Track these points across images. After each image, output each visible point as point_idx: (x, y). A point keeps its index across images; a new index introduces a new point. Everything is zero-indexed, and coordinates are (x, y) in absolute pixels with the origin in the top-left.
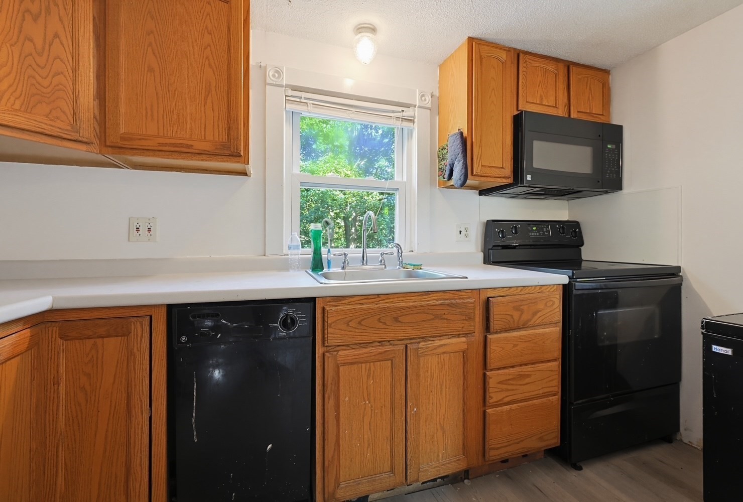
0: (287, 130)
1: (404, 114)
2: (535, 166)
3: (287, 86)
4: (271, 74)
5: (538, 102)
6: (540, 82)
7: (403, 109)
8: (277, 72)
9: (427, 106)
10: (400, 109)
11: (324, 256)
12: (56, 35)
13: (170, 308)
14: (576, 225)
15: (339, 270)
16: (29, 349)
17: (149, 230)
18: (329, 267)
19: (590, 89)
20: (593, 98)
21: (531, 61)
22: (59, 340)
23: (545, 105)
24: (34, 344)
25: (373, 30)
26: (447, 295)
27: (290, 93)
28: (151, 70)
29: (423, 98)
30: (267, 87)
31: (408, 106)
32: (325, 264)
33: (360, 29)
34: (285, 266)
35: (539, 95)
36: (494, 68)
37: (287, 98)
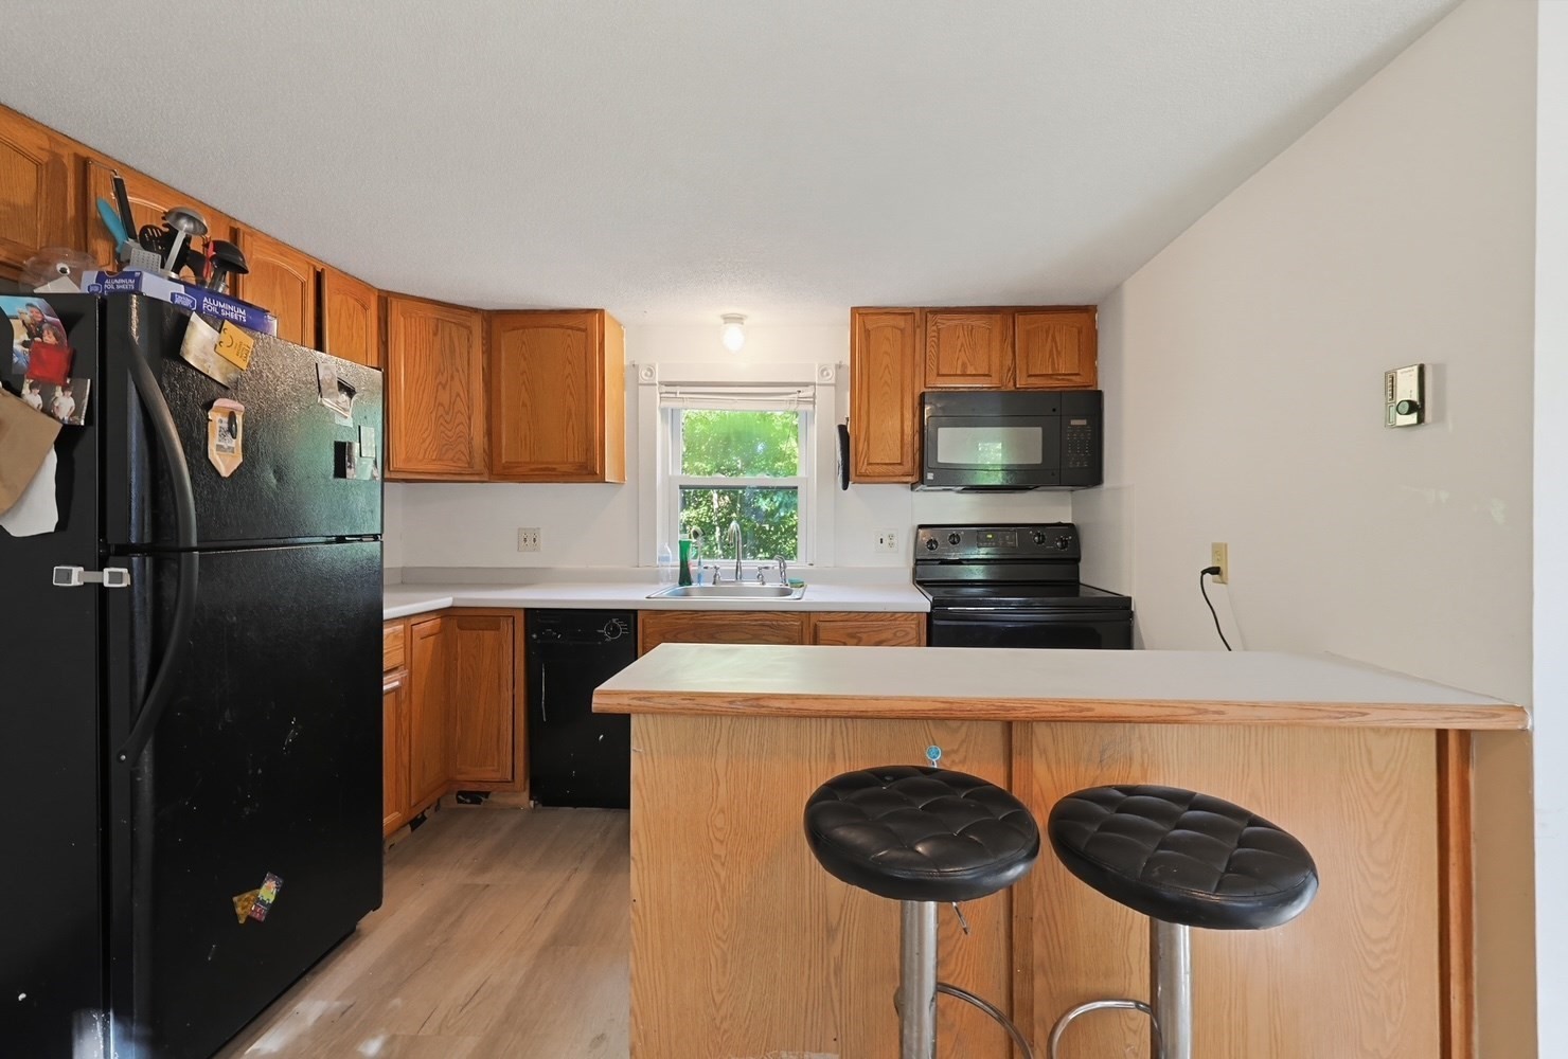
0: (661, 430)
1: (801, 395)
2: (940, 460)
3: (661, 383)
4: (643, 373)
5: (959, 372)
6: (962, 345)
7: (799, 389)
8: (650, 370)
9: (829, 382)
10: (796, 389)
11: (691, 568)
12: (458, 395)
13: (527, 611)
14: (1071, 528)
15: (711, 585)
16: (440, 632)
17: (535, 540)
18: (699, 582)
19: (1054, 338)
20: (1059, 353)
21: (944, 322)
22: (457, 630)
23: (970, 375)
24: (442, 630)
25: (739, 319)
26: (770, 616)
27: (665, 389)
28: (524, 405)
29: (825, 373)
30: (640, 387)
31: (806, 385)
32: (693, 577)
33: (728, 319)
34: (655, 579)
35: (960, 363)
36: (888, 339)
37: (663, 395)
